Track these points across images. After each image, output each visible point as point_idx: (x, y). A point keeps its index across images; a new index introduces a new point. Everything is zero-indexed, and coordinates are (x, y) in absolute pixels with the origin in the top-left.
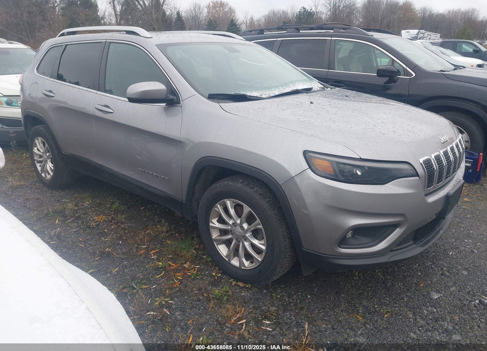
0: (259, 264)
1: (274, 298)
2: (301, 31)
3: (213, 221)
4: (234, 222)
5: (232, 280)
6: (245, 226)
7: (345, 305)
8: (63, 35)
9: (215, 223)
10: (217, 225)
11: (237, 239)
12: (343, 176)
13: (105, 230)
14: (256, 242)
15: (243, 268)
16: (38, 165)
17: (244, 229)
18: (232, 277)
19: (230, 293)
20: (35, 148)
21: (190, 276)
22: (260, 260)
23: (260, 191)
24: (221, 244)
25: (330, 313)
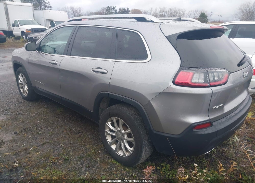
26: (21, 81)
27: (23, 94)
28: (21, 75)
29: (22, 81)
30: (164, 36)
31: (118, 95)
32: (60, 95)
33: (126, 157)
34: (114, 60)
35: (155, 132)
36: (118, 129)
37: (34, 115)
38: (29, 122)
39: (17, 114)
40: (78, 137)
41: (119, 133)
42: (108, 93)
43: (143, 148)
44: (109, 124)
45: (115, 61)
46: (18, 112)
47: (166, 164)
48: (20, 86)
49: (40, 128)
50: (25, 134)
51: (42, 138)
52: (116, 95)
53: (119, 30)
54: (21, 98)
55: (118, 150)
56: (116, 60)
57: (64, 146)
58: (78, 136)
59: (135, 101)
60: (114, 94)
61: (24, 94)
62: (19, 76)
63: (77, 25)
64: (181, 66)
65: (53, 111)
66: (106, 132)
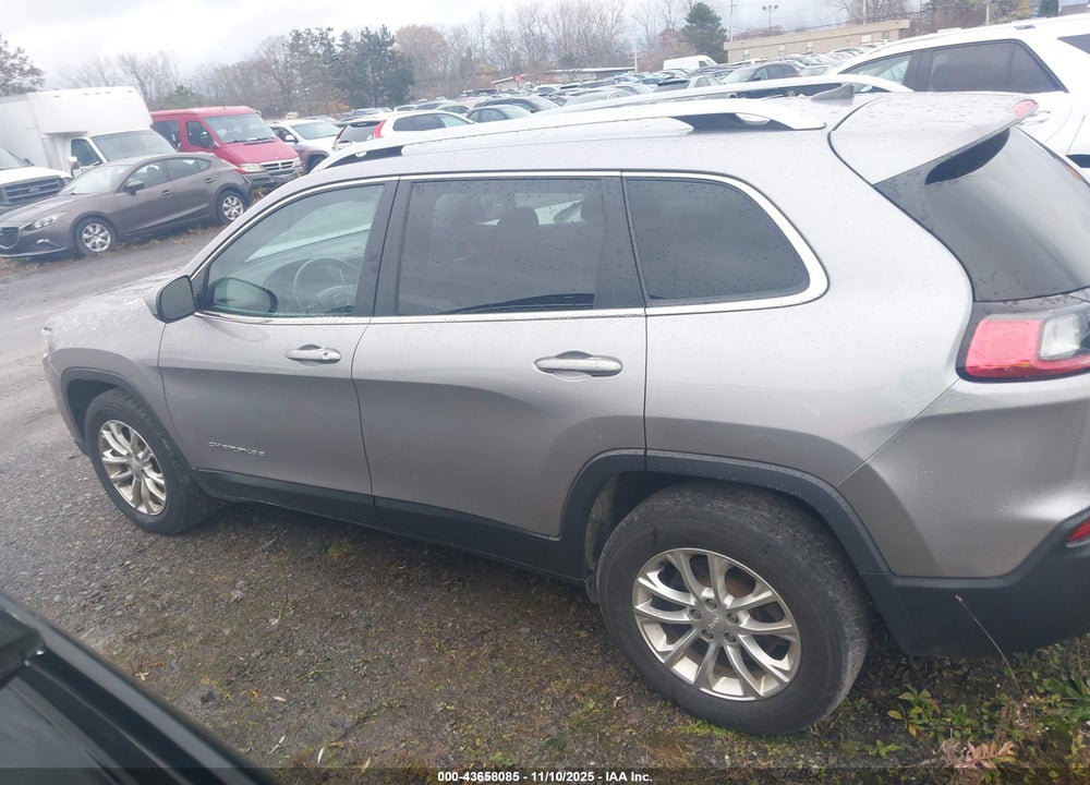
26: (114, 453)
27: (136, 510)
28: (113, 426)
29: (124, 453)
30: (867, 185)
31: (696, 457)
32: (367, 491)
33: (760, 699)
34: (640, 311)
35: (898, 582)
36: (701, 592)
37: (237, 594)
38: (234, 635)
39: (158, 605)
40: (492, 657)
41: (708, 609)
42: (641, 452)
43: (847, 652)
44: (653, 581)
45: (647, 316)
46: (153, 596)
47: (916, 692)
48: (112, 477)
49: (300, 653)
50: (253, 695)
51: (340, 695)
52: (687, 456)
53: (629, 179)
54: (127, 530)
55: (711, 677)
56: (650, 311)
57: (453, 708)
58: (486, 649)
59: (789, 472)
60: (676, 455)
61: (143, 509)
62: (104, 432)
63: (397, 178)
64: (974, 300)
65: (311, 559)
66: (642, 614)
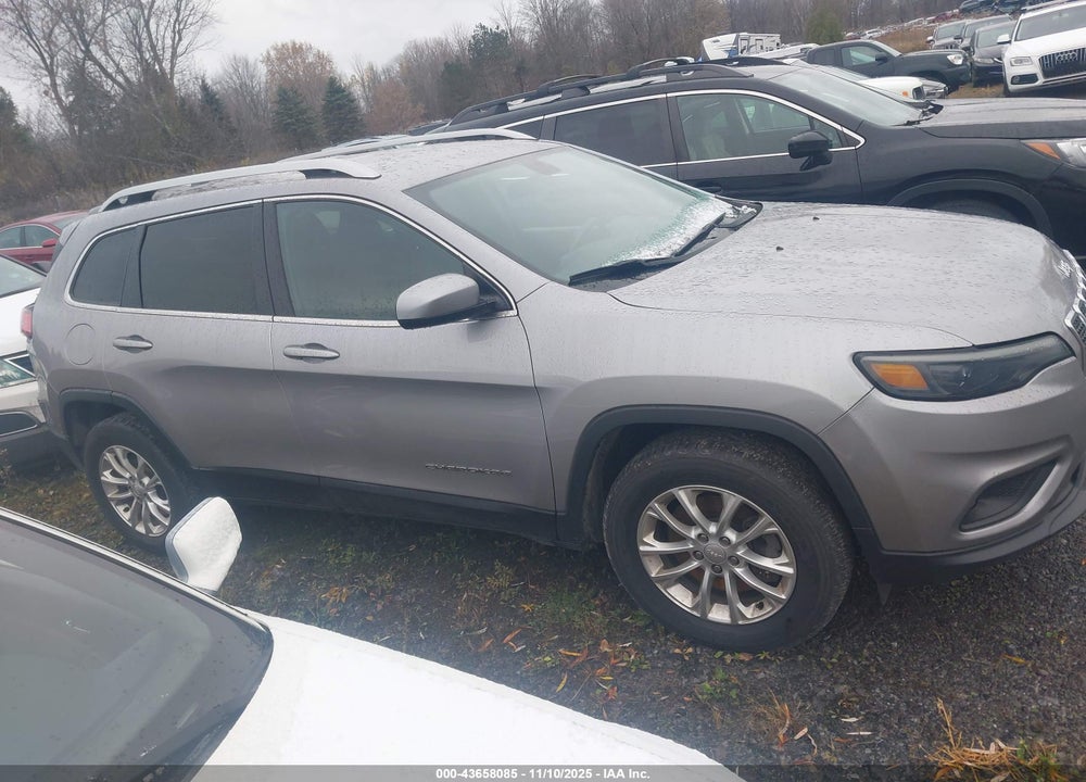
0: (781, 606)
1: (830, 667)
2: (592, 91)
3: (645, 540)
4: (700, 531)
5: (719, 653)
6: (731, 535)
7: (972, 642)
8: (116, 205)
9: (651, 544)
10: (660, 547)
11: (713, 566)
12: (945, 387)
13: (368, 618)
14: (768, 563)
15: (740, 622)
16: (120, 510)
17: (728, 542)
18: (717, 648)
19: (735, 680)
20: (107, 473)
21: (627, 669)
22: (783, 597)
23: (758, 456)
24: (674, 585)
25: (956, 666)
